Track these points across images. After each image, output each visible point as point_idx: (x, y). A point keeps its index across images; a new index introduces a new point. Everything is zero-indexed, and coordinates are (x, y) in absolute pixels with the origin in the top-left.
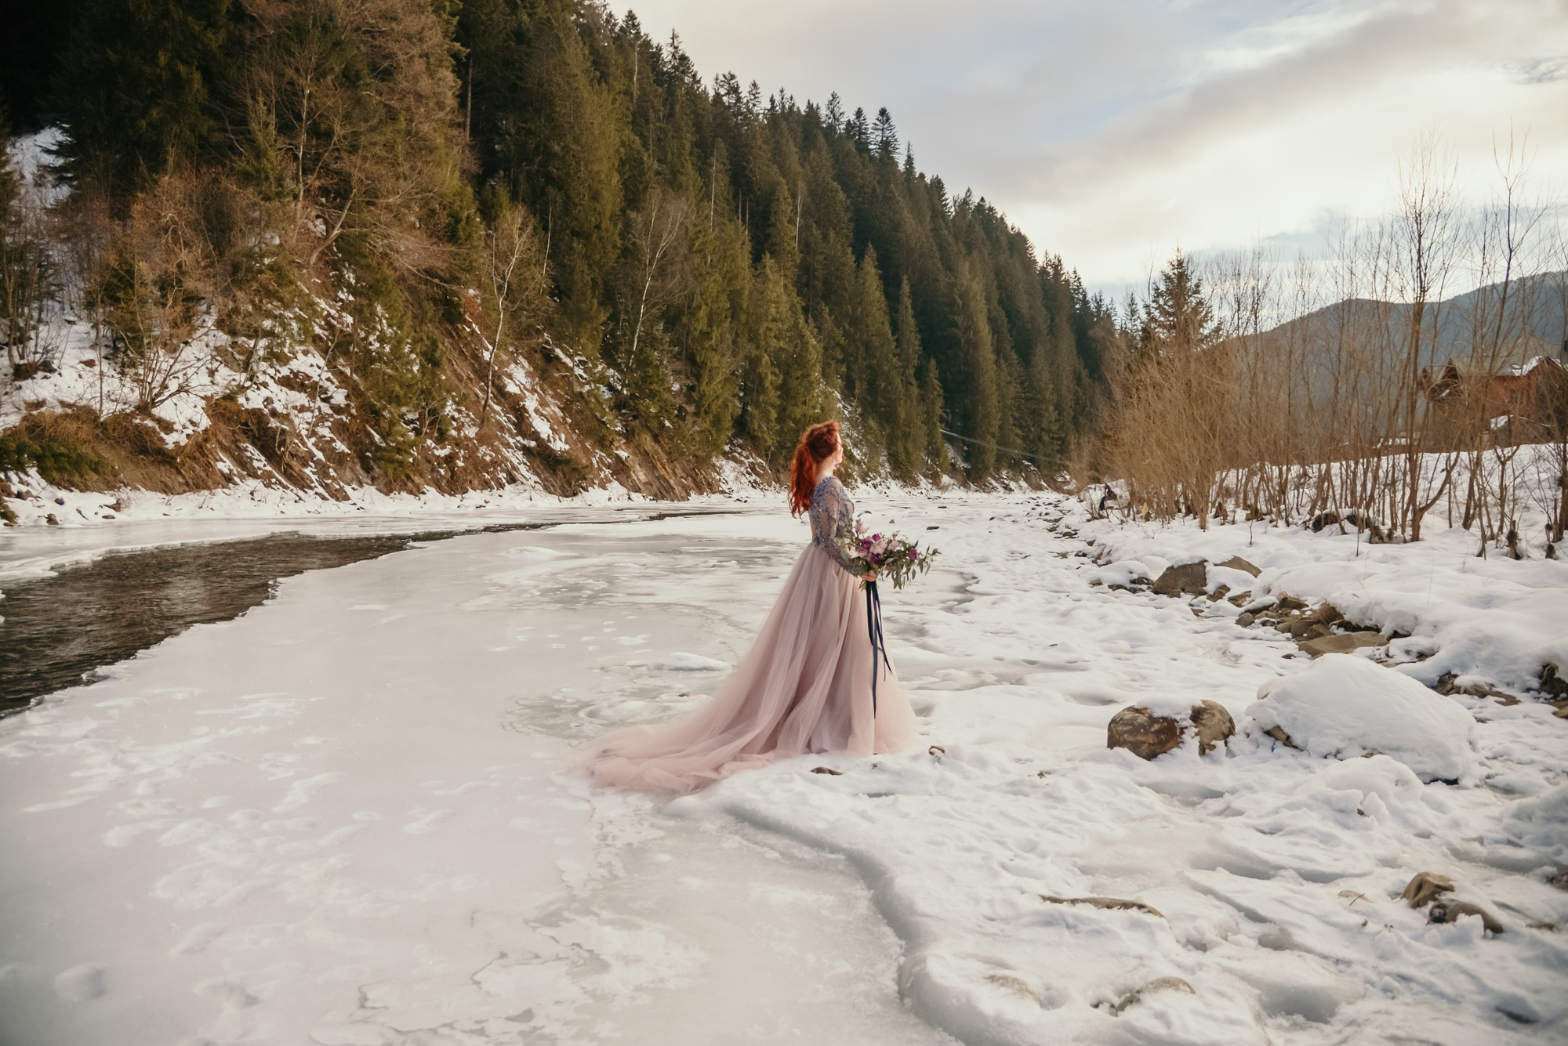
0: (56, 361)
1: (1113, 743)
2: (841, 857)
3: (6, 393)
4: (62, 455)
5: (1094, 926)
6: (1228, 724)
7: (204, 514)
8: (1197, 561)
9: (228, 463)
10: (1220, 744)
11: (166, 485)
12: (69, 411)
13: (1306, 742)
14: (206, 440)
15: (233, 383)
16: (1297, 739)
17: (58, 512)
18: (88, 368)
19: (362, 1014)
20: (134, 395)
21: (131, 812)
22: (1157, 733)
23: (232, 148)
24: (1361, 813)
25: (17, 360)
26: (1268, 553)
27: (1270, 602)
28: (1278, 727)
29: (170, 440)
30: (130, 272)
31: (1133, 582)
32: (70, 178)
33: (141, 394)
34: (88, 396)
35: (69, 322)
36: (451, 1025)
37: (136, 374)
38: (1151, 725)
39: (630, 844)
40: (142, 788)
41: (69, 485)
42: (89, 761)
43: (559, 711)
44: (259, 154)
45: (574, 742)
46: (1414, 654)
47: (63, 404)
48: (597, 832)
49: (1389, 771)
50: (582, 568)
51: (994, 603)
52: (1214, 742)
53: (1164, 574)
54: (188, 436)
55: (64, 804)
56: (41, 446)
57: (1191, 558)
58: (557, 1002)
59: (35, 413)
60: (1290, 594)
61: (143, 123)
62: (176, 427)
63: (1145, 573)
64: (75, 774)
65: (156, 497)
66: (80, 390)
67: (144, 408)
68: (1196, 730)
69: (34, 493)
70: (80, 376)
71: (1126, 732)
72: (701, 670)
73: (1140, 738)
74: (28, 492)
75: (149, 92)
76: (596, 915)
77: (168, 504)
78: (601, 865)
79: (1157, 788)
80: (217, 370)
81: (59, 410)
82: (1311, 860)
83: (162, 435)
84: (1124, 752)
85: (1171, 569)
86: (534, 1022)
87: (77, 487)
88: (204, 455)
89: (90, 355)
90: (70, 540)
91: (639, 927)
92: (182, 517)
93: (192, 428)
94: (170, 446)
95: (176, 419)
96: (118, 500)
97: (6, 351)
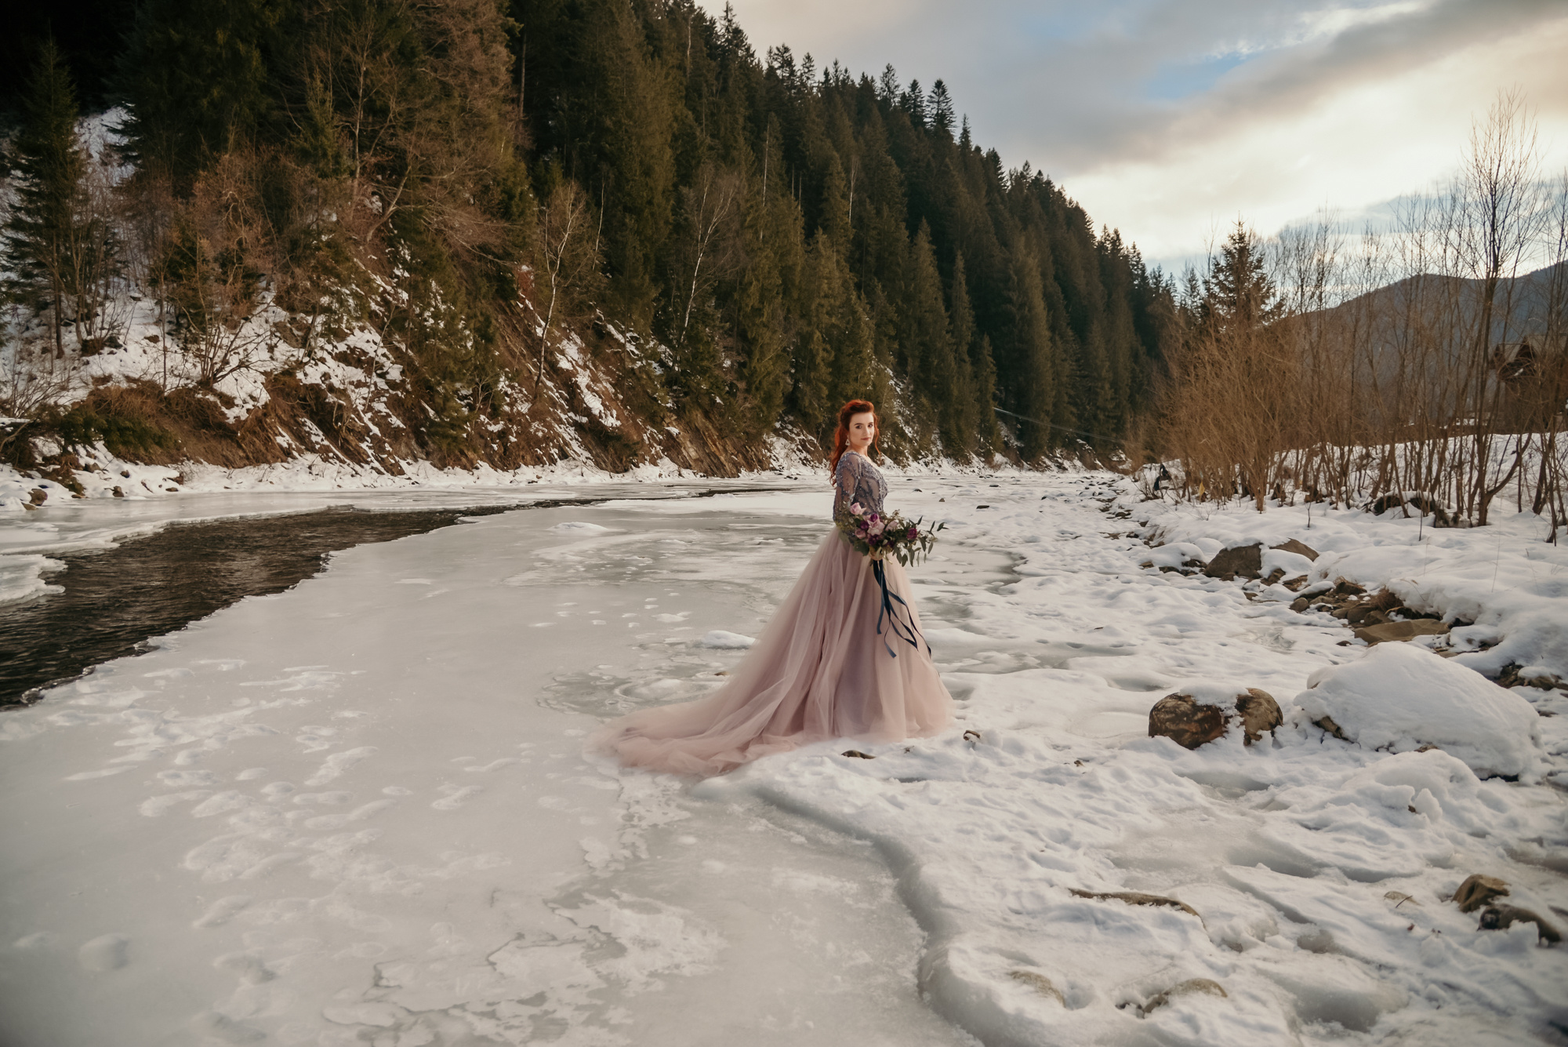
0: (121, 337)
1: (1155, 730)
2: (868, 843)
3: (74, 368)
4: (127, 429)
5: (1124, 923)
6: (1275, 714)
7: (264, 487)
8: (1251, 544)
9: (287, 437)
10: (1266, 734)
11: (227, 459)
12: (134, 386)
13: (1357, 734)
14: (265, 415)
15: (292, 359)
16: (1348, 730)
17: (124, 484)
18: (152, 344)
19: (375, 992)
20: (196, 372)
21: (168, 782)
22: (1199, 721)
23: (290, 126)
24: (1412, 810)
25: (85, 336)
26: (1326, 536)
27: (1327, 587)
28: (1328, 718)
29: (231, 414)
30: (193, 250)
31: (1185, 564)
32: (136, 158)
33: (203, 370)
34: (152, 371)
35: (135, 299)
36: (462, 1007)
37: (198, 350)
38: (1195, 714)
39: (655, 826)
40: (180, 759)
41: (134, 459)
42: (132, 731)
43: (595, 688)
44: (317, 131)
45: (608, 720)
46: (1476, 643)
47: (128, 379)
48: (623, 812)
49: (1443, 767)
50: (629, 544)
51: (1041, 584)
52: (1260, 732)
53: (1218, 556)
54: (248, 411)
55: (105, 773)
56: (107, 421)
57: (1246, 540)
58: (571, 986)
59: (101, 387)
60: (1348, 579)
61: (205, 102)
62: (238, 401)
63: (1198, 556)
64: (117, 744)
65: (217, 471)
66: (144, 366)
67: (207, 383)
68: (1242, 719)
69: (101, 466)
70: (145, 352)
71: (1168, 720)
72: (737, 648)
73: (1182, 726)
74: (95, 465)
75: (209, 71)
76: (617, 897)
77: (229, 477)
78: (625, 846)
79: (1198, 778)
80: (276, 346)
81: (124, 385)
82: (1358, 858)
83: (224, 409)
84: (1167, 741)
85: (1224, 551)
86: (546, 1006)
87: (142, 461)
88: (263, 429)
89: (154, 331)
90: (135, 512)
91: (658, 911)
92: (242, 490)
93: (252, 403)
94: (231, 421)
95: (237, 394)
96: (181, 473)
97: (73, 328)
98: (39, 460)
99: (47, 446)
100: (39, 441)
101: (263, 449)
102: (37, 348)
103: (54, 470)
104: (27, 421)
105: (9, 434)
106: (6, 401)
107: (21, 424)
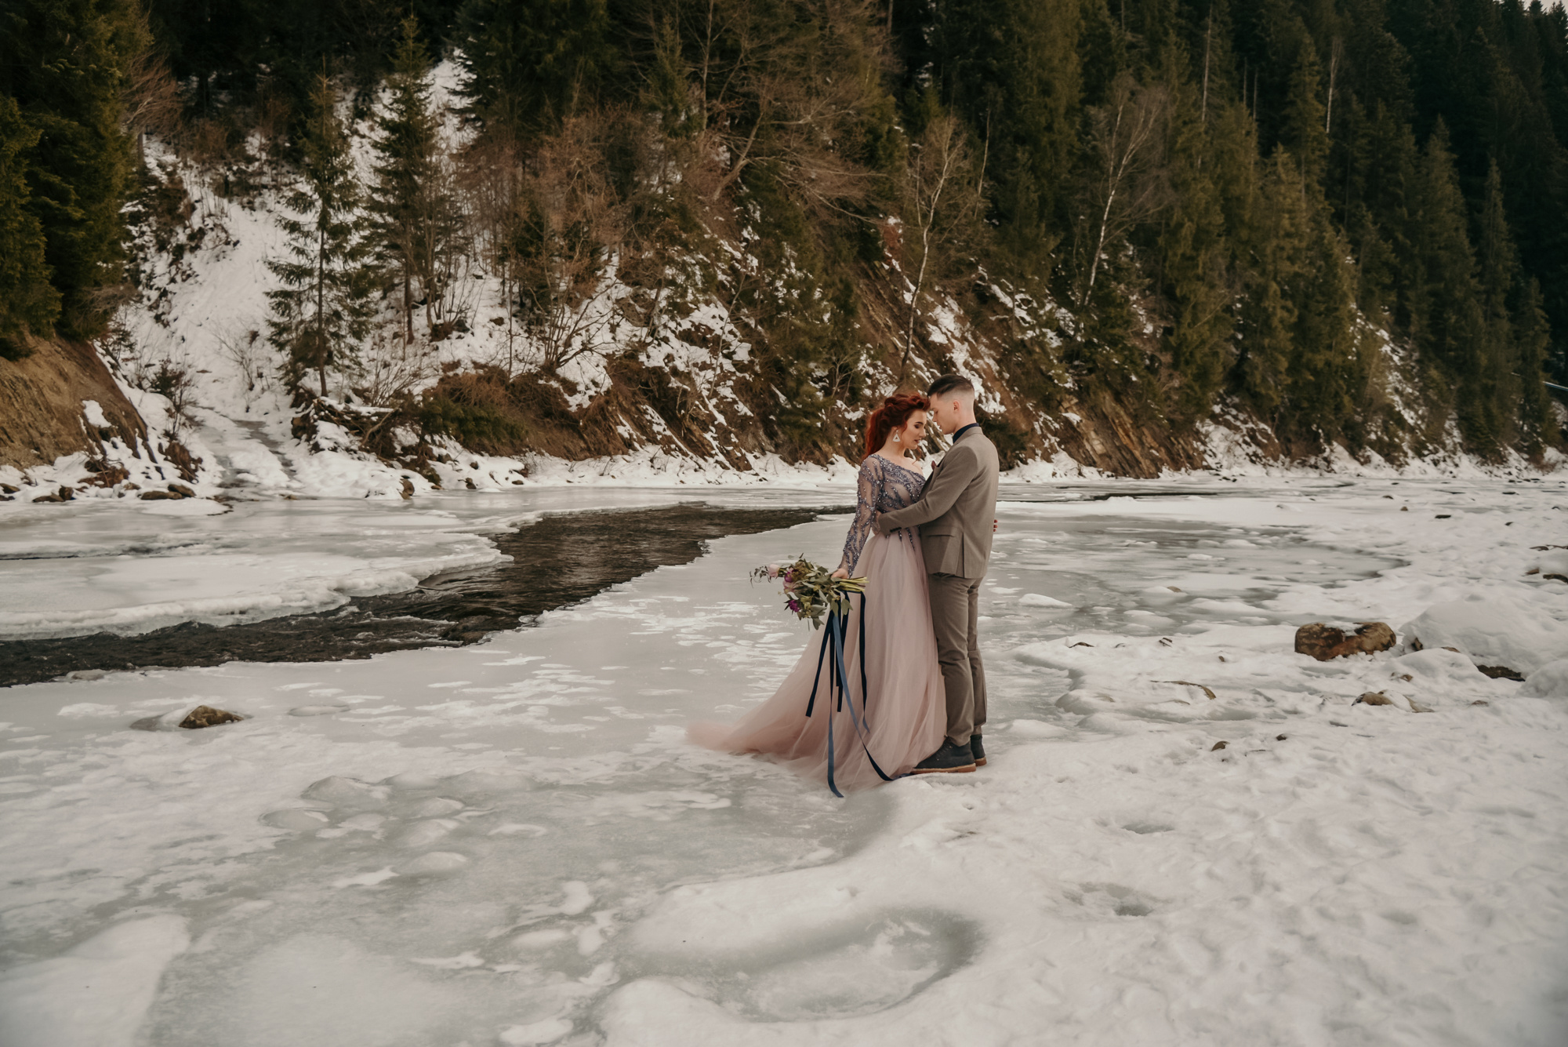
0: (469, 321)
1: (1297, 649)
3: (425, 354)
4: (482, 418)
6: (1389, 639)
7: (606, 482)
9: (628, 427)
10: (1379, 651)
11: (569, 451)
12: (481, 372)
14: (607, 402)
15: (635, 339)
17: (474, 475)
18: (497, 327)
20: (541, 357)
22: (1326, 638)
23: (634, 76)
25: (434, 320)
28: (1415, 638)
29: (574, 402)
30: (540, 225)
32: (475, 120)
33: (547, 353)
34: (499, 357)
35: (479, 277)
37: (542, 332)
38: (1322, 633)
41: (479, 449)
44: (666, 84)
47: (476, 365)
54: (591, 397)
56: (465, 411)
59: (451, 374)
61: (550, 57)
62: (581, 388)
65: (559, 464)
66: (492, 351)
67: (550, 368)
69: (453, 457)
70: (491, 335)
71: (1304, 637)
72: (1048, 607)
73: (1313, 641)
74: (447, 456)
75: (553, 24)
77: (571, 470)
80: (618, 325)
81: (472, 371)
83: (566, 396)
84: (1306, 656)
87: (487, 451)
88: (605, 419)
89: (503, 313)
92: (583, 484)
93: (594, 389)
94: (574, 409)
95: (579, 379)
96: (526, 465)
97: (423, 310)
98: (398, 450)
99: (406, 436)
100: (399, 431)
101: (604, 440)
102: (387, 333)
103: (412, 460)
104: (390, 410)
105: (374, 424)
106: (367, 390)
107: (385, 414)
